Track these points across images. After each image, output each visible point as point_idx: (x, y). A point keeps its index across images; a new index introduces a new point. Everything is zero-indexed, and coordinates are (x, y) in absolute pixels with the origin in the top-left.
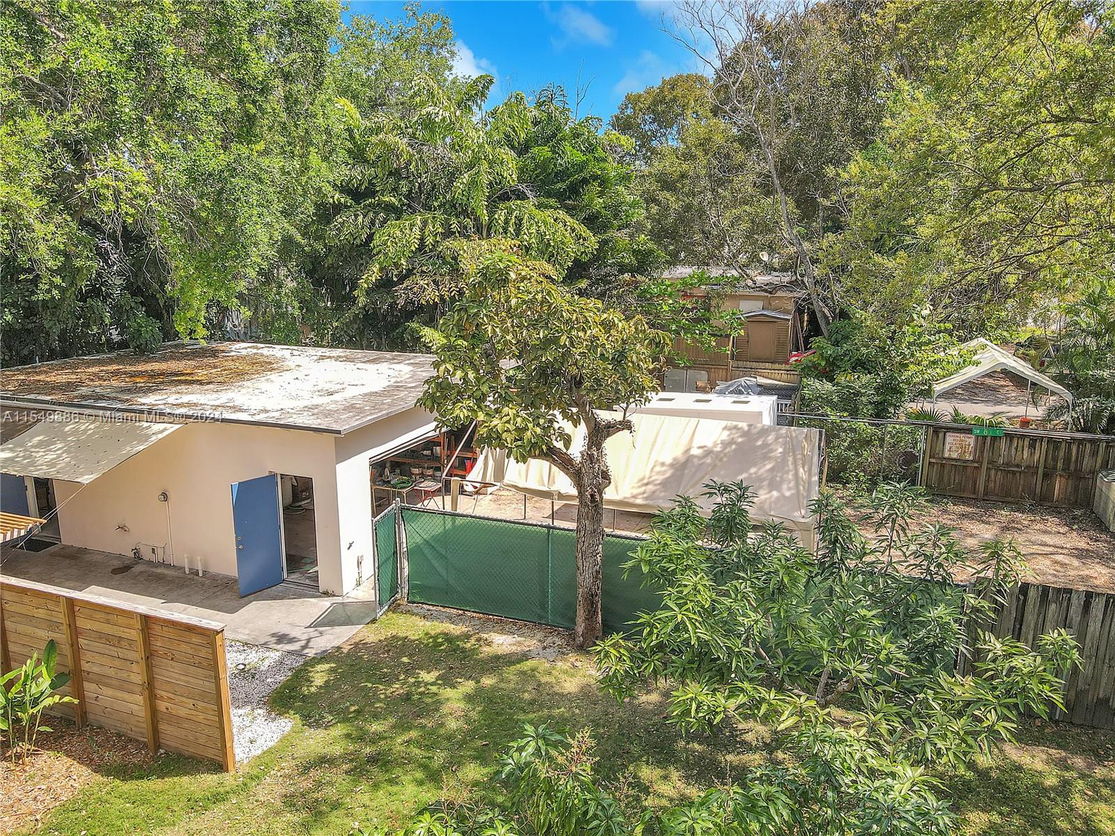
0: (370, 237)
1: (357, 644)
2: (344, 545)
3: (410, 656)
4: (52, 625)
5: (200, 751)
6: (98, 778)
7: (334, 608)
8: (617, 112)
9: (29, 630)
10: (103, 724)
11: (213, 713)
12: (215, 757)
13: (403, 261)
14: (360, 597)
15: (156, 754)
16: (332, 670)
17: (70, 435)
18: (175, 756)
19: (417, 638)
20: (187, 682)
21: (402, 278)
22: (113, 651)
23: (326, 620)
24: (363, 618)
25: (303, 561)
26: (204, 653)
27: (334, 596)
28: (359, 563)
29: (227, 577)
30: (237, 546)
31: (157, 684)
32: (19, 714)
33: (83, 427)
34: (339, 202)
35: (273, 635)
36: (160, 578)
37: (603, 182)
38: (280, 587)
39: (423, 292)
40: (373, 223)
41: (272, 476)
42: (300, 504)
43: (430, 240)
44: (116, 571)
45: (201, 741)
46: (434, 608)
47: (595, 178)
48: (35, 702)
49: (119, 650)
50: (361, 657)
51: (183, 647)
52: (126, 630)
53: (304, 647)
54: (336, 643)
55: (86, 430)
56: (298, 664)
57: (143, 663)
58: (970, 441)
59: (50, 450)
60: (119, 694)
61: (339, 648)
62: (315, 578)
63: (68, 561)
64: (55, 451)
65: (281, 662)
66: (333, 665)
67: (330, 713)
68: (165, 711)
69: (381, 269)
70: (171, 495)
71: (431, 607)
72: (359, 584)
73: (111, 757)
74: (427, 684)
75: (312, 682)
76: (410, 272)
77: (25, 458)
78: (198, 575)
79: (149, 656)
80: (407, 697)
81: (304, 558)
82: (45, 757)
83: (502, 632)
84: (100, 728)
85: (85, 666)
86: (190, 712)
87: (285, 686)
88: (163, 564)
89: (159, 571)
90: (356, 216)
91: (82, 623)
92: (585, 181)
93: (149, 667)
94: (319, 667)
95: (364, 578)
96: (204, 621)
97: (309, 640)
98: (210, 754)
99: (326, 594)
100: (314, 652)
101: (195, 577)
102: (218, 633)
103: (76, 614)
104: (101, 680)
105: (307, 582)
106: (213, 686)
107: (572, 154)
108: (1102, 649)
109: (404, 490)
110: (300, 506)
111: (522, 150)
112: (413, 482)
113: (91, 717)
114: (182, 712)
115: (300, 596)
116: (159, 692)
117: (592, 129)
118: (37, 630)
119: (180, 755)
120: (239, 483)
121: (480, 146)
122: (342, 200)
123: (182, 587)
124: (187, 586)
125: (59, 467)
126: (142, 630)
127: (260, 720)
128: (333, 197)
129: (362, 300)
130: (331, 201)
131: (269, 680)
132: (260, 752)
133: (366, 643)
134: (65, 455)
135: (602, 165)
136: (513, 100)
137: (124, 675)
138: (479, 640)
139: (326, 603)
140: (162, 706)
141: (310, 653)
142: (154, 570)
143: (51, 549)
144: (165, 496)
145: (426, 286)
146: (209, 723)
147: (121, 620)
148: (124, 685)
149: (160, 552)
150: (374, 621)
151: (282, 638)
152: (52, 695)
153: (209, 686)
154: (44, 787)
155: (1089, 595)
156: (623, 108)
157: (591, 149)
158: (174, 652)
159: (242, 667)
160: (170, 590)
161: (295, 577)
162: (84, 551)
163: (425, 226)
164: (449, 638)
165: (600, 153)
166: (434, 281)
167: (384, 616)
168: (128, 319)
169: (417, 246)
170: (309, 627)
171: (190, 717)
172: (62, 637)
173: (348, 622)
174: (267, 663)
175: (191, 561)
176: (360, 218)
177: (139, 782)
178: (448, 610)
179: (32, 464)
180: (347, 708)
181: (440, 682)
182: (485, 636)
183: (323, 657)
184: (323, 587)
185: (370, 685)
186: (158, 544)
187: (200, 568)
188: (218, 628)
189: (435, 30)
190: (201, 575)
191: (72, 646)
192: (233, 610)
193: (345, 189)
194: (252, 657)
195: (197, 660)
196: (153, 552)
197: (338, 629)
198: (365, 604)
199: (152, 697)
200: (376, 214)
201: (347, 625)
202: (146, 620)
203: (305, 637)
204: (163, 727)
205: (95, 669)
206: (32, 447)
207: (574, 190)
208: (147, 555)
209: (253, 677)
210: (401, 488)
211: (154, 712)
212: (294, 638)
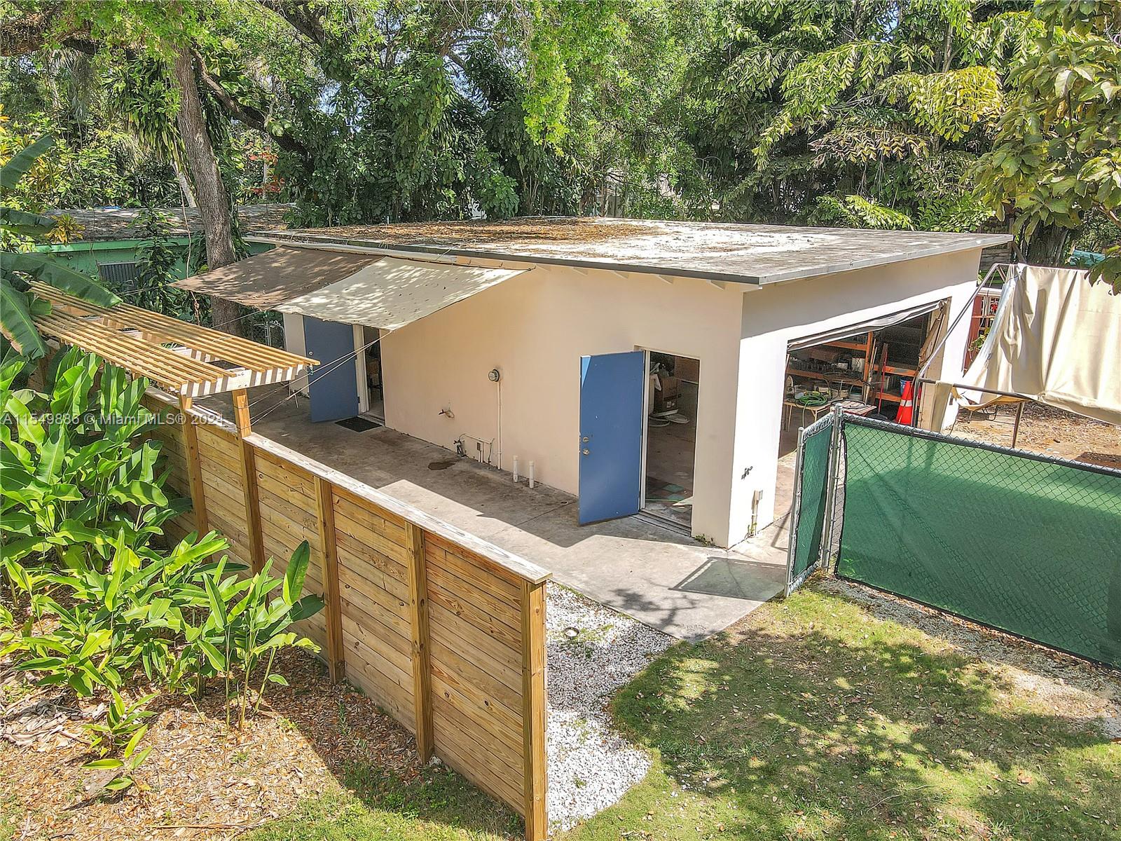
0: (779, 81)
1: (752, 634)
2: (738, 471)
3: (852, 677)
4: (308, 521)
5: (490, 784)
6: (334, 786)
7: (716, 566)
9: (285, 521)
10: (363, 688)
11: (515, 727)
12: (513, 804)
13: (824, 108)
14: (754, 555)
15: (427, 762)
16: (712, 675)
17: (390, 284)
18: (452, 778)
19: (860, 645)
20: (479, 660)
21: (821, 131)
22: (378, 577)
23: (702, 583)
24: (761, 590)
25: (667, 488)
26: (508, 616)
27: (713, 545)
28: (755, 502)
29: (563, 494)
30: (582, 449)
31: (435, 650)
32: (239, 650)
33: (407, 275)
34: (742, 37)
35: (619, 592)
36: (482, 483)
38: (634, 520)
39: (853, 146)
40: (784, 63)
41: (638, 354)
42: (664, 414)
43: (867, 75)
44: (434, 466)
45: (495, 767)
46: (882, 595)
48: (264, 636)
49: (386, 577)
50: (762, 659)
51: (476, 597)
52: (396, 548)
53: (668, 621)
54: (720, 625)
55: (409, 278)
56: (658, 648)
57: (414, 607)
59: (367, 299)
60: (384, 648)
61: (722, 636)
62: (687, 514)
63: (386, 446)
64: (371, 300)
65: (631, 639)
66: (715, 665)
67: (714, 759)
68: (444, 696)
69: (793, 120)
70: (505, 375)
71: (875, 592)
72: (750, 535)
73: (363, 748)
74: (894, 746)
75: (681, 688)
76: (831, 125)
77: (337, 305)
78: (528, 485)
79: (425, 601)
80: (861, 764)
81: (667, 484)
82: (272, 724)
83: (1026, 665)
84: (359, 690)
85: (345, 593)
86: (478, 712)
87: (637, 685)
88: (487, 465)
89: (482, 473)
90: (763, 56)
91: (342, 524)
93: (424, 619)
94: (691, 664)
95: (759, 527)
96: (513, 557)
97: (673, 612)
98: (509, 795)
99: (701, 541)
100: (684, 632)
101: (525, 488)
102: (534, 586)
103: (336, 507)
104: (363, 619)
105: (673, 518)
106: (520, 681)
109: (816, 409)
110: (663, 417)
112: (828, 400)
113: (349, 669)
114: (469, 709)
115: (664, 538)
116: (436, 663)
118: (291, 523)
119: (461, 777)
120: (592, 357)
122: (746, 34)
123: (505, 497)
124: (513, 498)
125: (370, 316)
126: (416, 553)
127: (594, 740)
128: (734, 32)
129: (763, 162)
130: (732, 36)
131: (611, 668)
132: (589, 811)
133: (768, 636)
134: (380, 305)
137: (390, 619)
138: (983, 674)
139: (701, 555)
140: (441, 687)
141: (678, 633)
142: (477, 471)
143: (373, 431)
144: (497, 376)
145: (856, 139)
146: (508, 742)
147: (390, 529)
148: (389, 635)
149: (485, 448)
150: (780, 598)
151: (632, 600)
152: (287, 630)
153: (513, 679)
154: (251, 782)
158: (462, 603)
159: (573, 634)
160: (492, 499)
161: (655, 508)
162: (405, 437)
163: (862, 57)
164: (924, 661)
166: (868, 134)
167: (796, 594)
169: (848, 84)
170: (676, 588)
171: (479, 721)
172: (316, 539)
173: (736, 591)
174: (610, 635)
175: (522, 465)
176: (768, 58)
177: (389, 816)
178: (908, 604)
179: (344, 312)
180: (746, 759)
181: (919, 747)
182: (995, 670)
183: (697, 646)
184: (697, 528)
185: (783, 721)
186: (486, 439)
187: (531, 477)
188: (536, 578)
190: (531, 486)
191: (327, 556)
192: (566, 542)
194: (589, 620)
195: (497, 627)
196: (479, 448)
197: (721, 601)
198: (763, 568)
199: (426, 669)
200: (789, 52)
201: (736, 595)
202: (423, 539)
203: (667, 605)
204: (439, 721)
205: (356, 600)
206: (349, 294)
208: (471, 452)
209: (588, 656)
210: (812, 405)
211: (427, 692)
212: (651, 603)
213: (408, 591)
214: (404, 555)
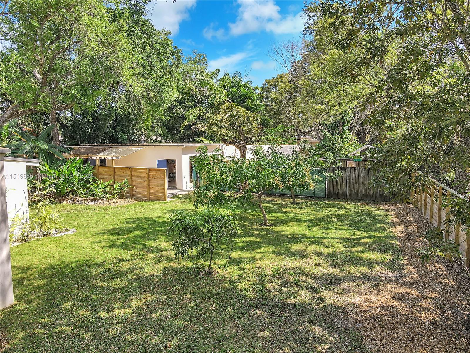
0: (184, 114)
2: (183, 177)
4: (126, 176)
5: (159, 199)
8: (262, 86)
9: (121, 178)
11: (163, 189)
13: (194, 120)
14: (187, 190)
17: (116, 152)
20: (157, 183)
21: (194, 125)
22: (140, 179)
23: (179, 192)
26: (161, 175)
27: (180, 189)
28: (186, 183)
31: (150, 185)
33: (119, 150)
34: (175, 104)
37: (252, 99)
39: (200, 128)
40: (185, 110)
41: (165, 160)
43: (201, 114)
45: (159, 197)
47: (250, 97)
49: (142, 179)
51: (157, 175)
52: (144, 174)
58: (353, 163)
60: (141, 189)
69: (188, 122)
72: (186, 188)
76: (196, 123)
79: (149, 178)
84: (136, 198)
85: (134, 184)
86: (157, 190)
91: (134, 174)
92: (247, 98)
98: (161, 199)
99: (178, 189)
103: (133, 172)
104: (137, 187)
107: (243, 91)
108: (355, 180)
111: (228, 89)
113: (134, 196)
116: (150, 187)
117: (249, 84)
118: (123, 178)
119: (154, 199)
120: (159, 160)
121: (216, 88)
129: (182, 131)
130: (173, 104)
135: (251, 94)
136: (226, 75)
140: (151, 190)
146: (162, 192)
147: (143, 171)
148: (142, 187)
153: (162, 183)
155: (351, 168)
156: (264, 84)
157: (249, 89)
163: (200, 110)
165: (251, 91)
168: (119, 134)
169: (198, 115)
170: (176, 192)
172: (129, 178)
173: (185, 192)
176: (181, 109)
189: (201, 58)
193: (176, 101)
195: (160, 177)
197: (183, 193)
199: (149, 189)
200: (186, 108)
202: (149, 170)
204: (151, 195)
205: (136, 184)
207: (243, 101)
211: (149, 192)
213: (147, 179)
214: (146, 174)
